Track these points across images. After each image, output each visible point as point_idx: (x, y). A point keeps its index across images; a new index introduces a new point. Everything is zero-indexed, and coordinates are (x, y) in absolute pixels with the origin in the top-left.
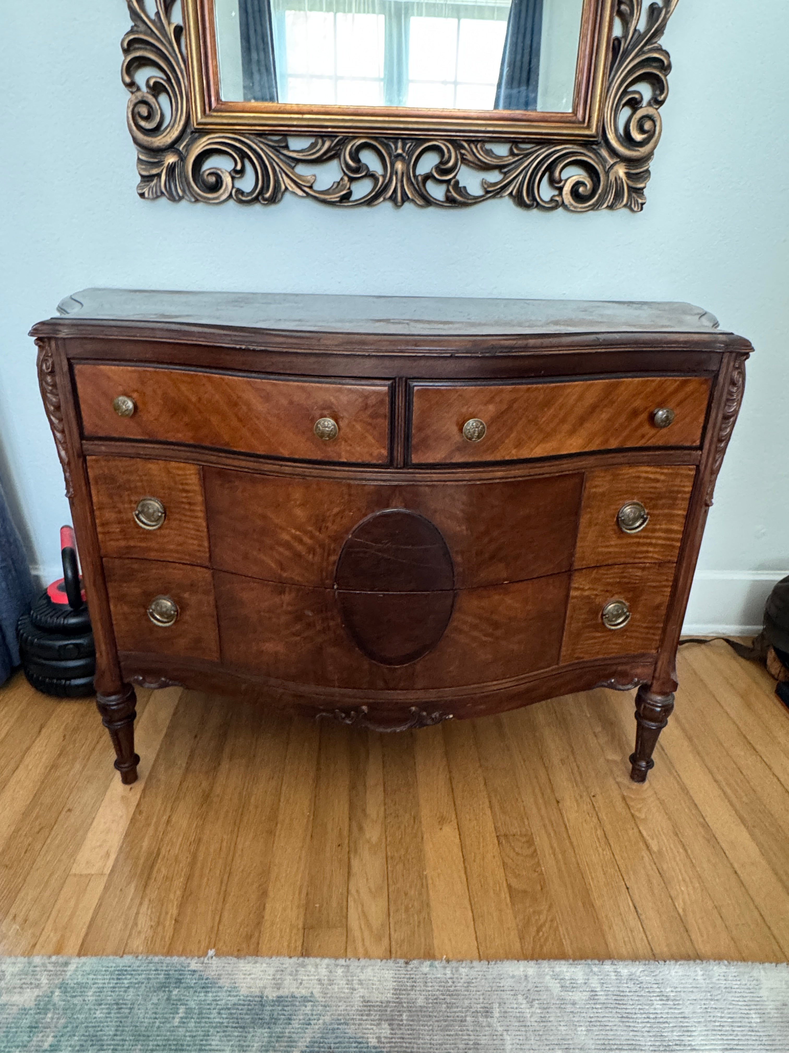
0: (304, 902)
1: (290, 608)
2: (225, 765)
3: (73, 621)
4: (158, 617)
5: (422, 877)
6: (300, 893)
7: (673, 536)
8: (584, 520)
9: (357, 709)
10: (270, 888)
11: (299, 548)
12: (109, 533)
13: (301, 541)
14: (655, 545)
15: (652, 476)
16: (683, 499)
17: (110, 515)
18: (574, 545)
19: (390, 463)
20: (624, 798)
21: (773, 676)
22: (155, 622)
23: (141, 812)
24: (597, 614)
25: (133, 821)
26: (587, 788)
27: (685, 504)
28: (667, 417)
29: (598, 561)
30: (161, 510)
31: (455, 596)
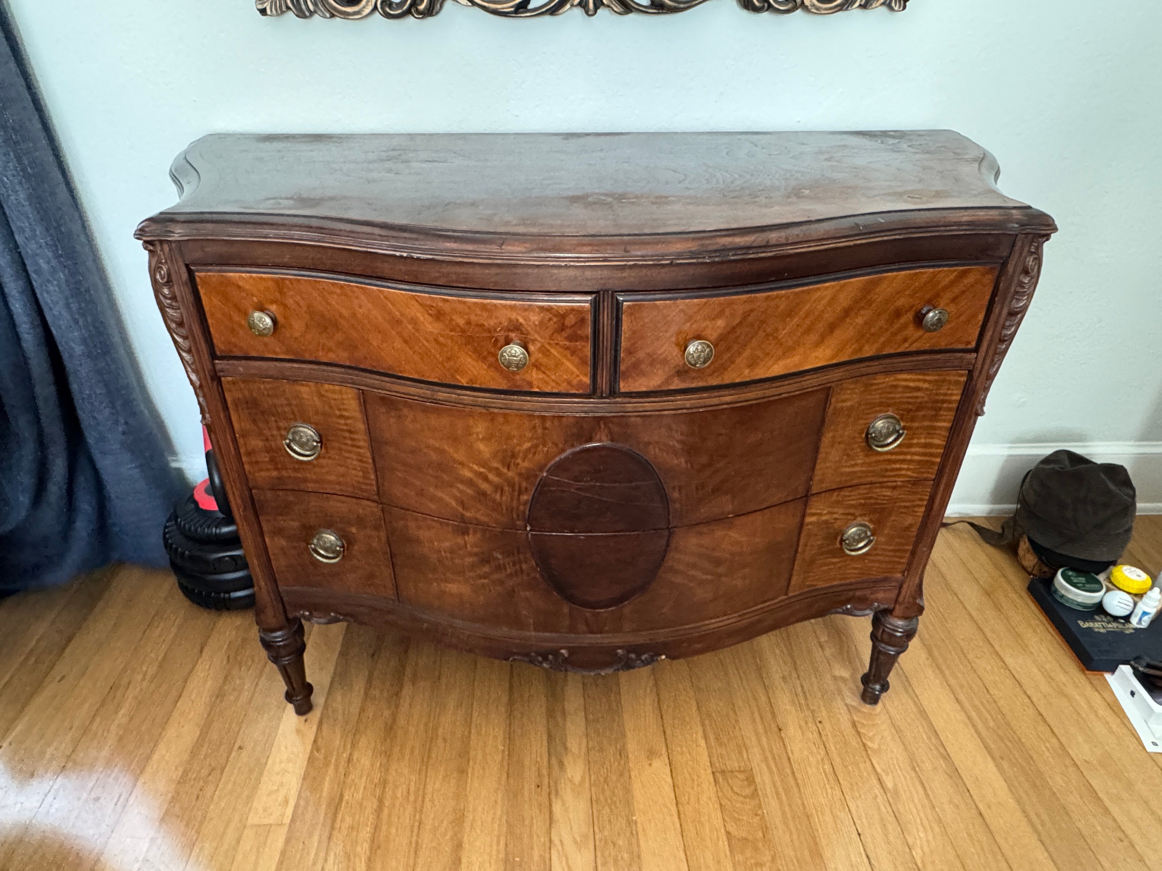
0: (502, 856)
1: (476, 550)
3: (225, 530)
4: (322, 552)
5: (630, 823)
6: (498, 843)
7: (933, 450)
8: (827, 438)
9: (556, 652)
10: (465, 839)
11: (484, 486)
12: (257, 462)
13: (486, 479)
14: (910, 462)
15: (912, 384)
16: (950, 409)
17: (256, 443)
18: (813, 468)
19: (593, 392)
20: (854, 725)
21: (1024, 568)
22: (319, 558)
23: (318, 750)
24: (836, 539)
25: (311, 760)
26: (813, 712)
27: (951, 415)
28: (939, 319)
29: (840, 481)
30: (316, 438)
31: (670, 535)
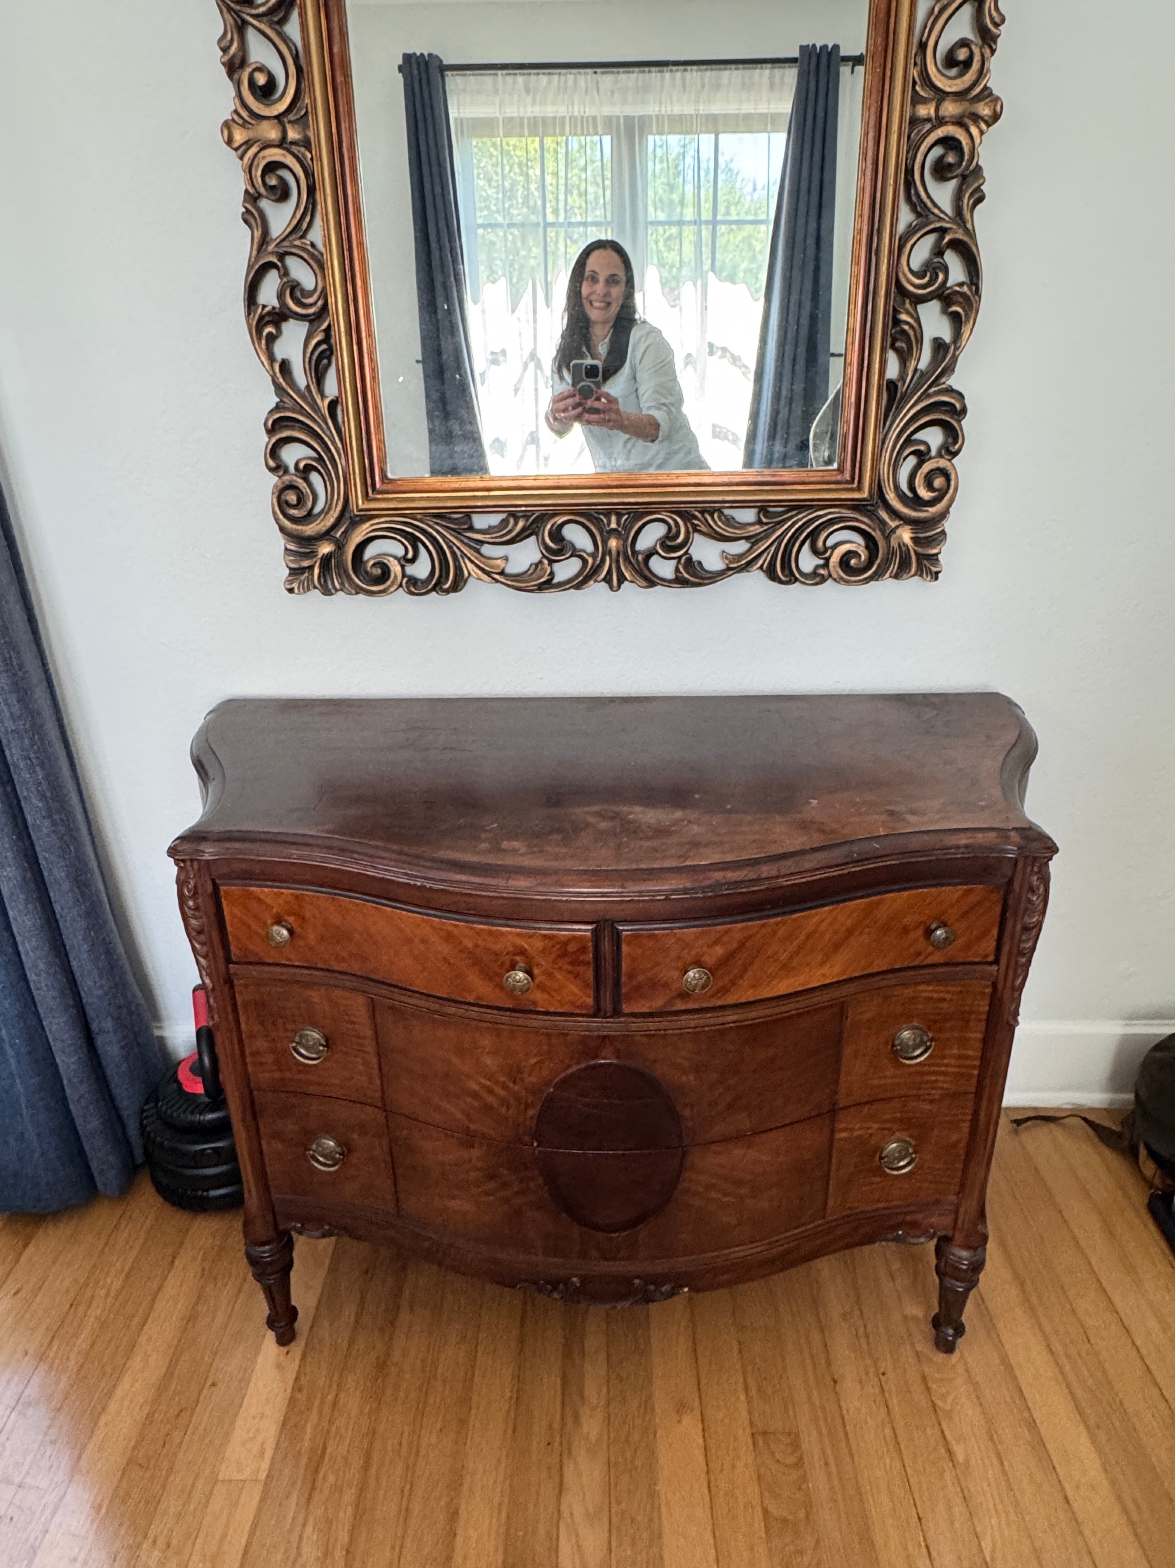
0: (502, 1529)
1: (479, 1165)
2: (404, 1316)
3: (210, 1116)
4: (321, 1159)
5: (653, 1494)
6: (499, 1513)
7: (969, 1062)
8: (848, 1051)
9: (566, 1281)
10: (463, 1507)
11: (490, 1099)
12: (262, 1064)
13: (490, 1091)
14: (944, 1074)
15: (935, 995)
16: (980, 1021)
17: (261, 1044)
18: (836, 1082)
19: (597, 1012)
20: (924, 1377)
21: (1145, 1179)
22: (316, 1165)
23: (300, 1390)
24: (873, 1156)
25: (292, 1402)
26: (875, 1362)
27: (982, 1026)
28: (946, 938)
29: (869, 1095)
30: (323, 1042)
31: (684, 1154)
